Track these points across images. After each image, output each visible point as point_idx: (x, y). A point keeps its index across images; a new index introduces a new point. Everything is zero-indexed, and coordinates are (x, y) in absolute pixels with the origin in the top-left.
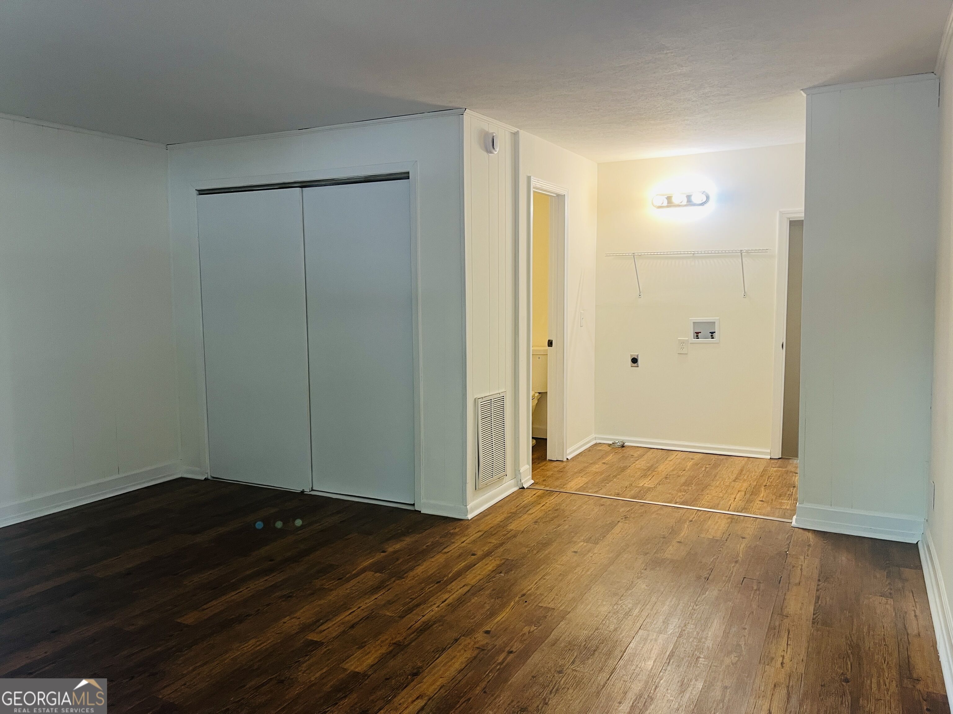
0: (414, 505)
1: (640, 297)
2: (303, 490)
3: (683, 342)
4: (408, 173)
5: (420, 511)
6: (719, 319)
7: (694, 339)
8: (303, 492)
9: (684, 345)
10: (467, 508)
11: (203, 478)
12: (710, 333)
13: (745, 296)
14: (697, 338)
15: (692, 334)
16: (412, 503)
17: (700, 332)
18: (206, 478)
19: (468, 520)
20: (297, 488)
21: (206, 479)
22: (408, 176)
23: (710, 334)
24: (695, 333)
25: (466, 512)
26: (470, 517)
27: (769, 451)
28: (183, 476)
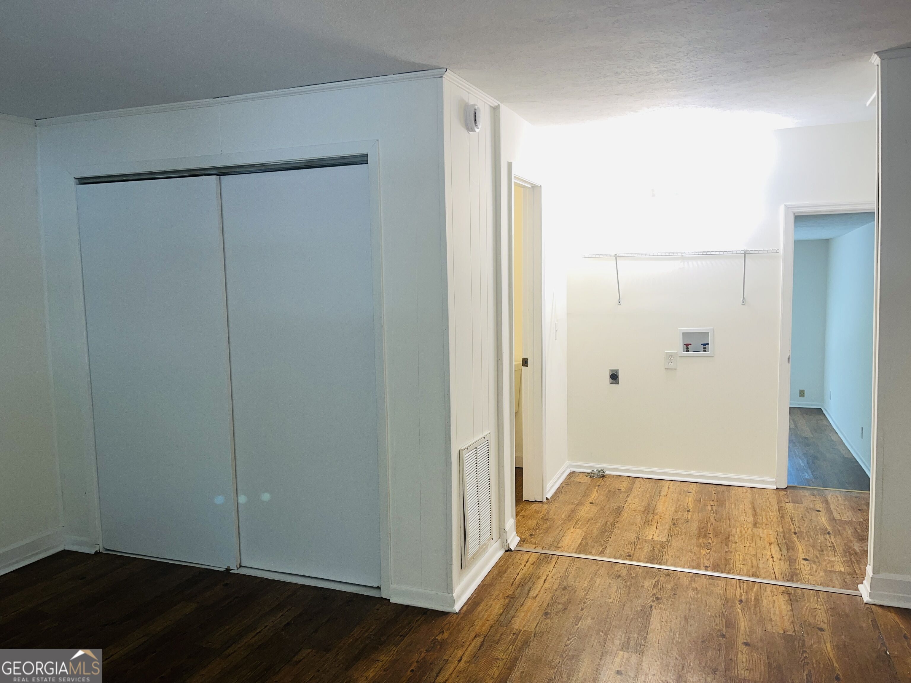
0: (379, 588)
1: (620, 303)
2: (229, 567)
3: (670, 356)
4: (366, 156)
5: (389, 600)
6: (714, 329)
7: (683, 352)
8: (228, 570)
9: (672, 359)
10: (453, 597)
11: (93, 552)
12: (702, 344)
13: (744, 303)
14: (687, 351)
15: (681, 346)
16: (376, 585)
17: (690, 344)
18: (97, 551)
19: (456, 613)
20: (220, 565)
21: (97, 553)
22: (367, 159)
23: (702, 347)
24: (685, 345)
25: (452, 602)
26: (457, 608)
27: (774, 480)
28: (66, 549)
